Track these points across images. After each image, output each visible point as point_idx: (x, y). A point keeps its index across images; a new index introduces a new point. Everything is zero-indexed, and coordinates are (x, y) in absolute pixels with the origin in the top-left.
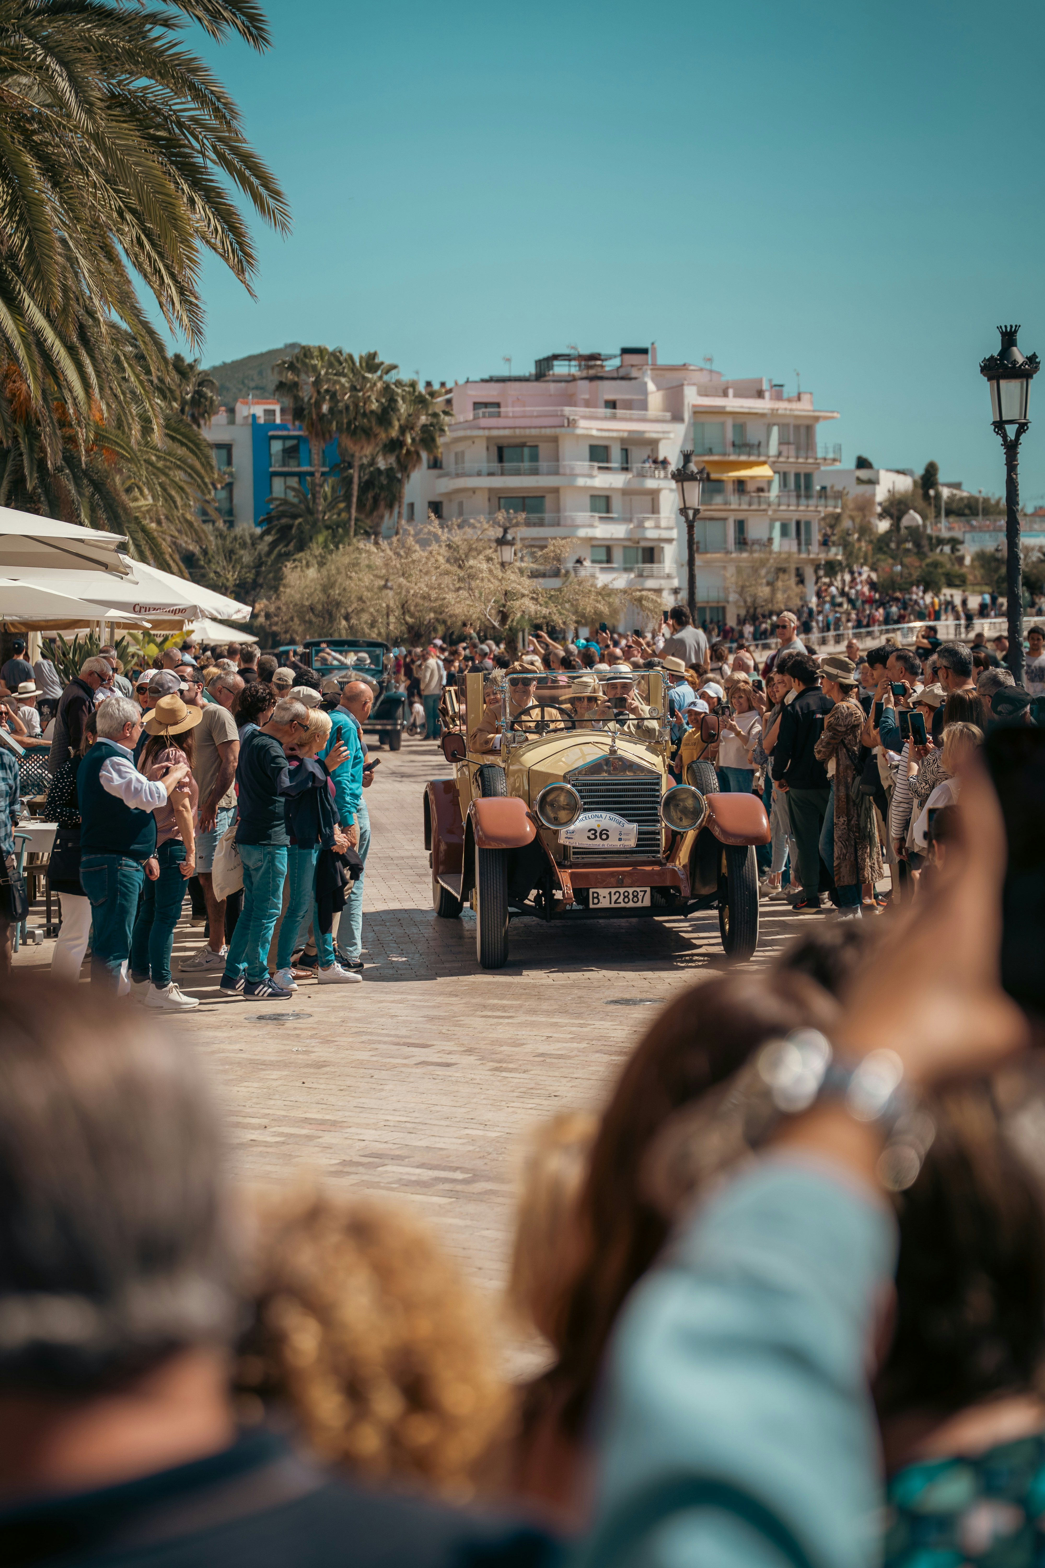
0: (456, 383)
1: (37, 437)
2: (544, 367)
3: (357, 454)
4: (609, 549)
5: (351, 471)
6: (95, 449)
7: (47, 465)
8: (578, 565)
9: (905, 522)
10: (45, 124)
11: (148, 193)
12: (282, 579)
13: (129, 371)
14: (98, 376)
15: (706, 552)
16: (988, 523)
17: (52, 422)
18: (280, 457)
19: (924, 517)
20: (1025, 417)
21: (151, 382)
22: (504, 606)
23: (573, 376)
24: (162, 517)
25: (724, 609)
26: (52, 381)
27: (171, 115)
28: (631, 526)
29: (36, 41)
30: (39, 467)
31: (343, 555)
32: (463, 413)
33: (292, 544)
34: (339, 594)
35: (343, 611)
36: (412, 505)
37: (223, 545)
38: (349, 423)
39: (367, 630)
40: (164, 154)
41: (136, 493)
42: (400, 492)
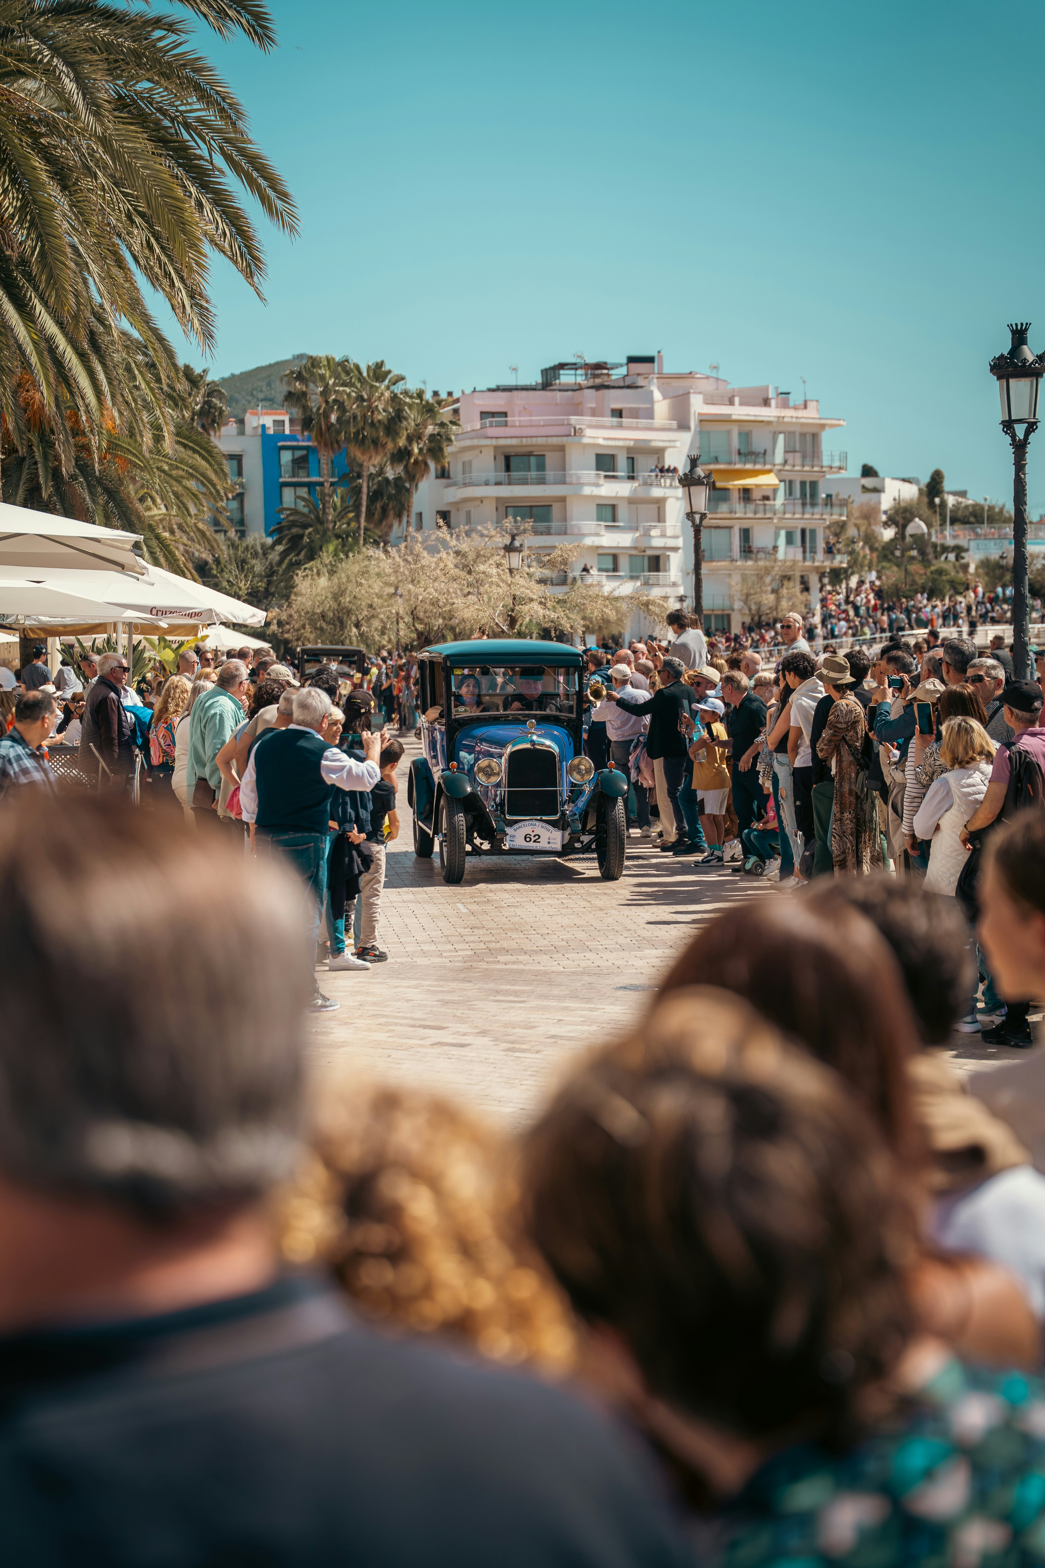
0: (463, 392)
1: (52, 445)
2: (550, 376)
3: (365, 464)
4: (615, 557)
5: (361, 481)
6: (109, 457)
7: (61, 472)
8: (585, 573)
9: (910, 530)
10: (53, 127)
11: (156, 197)
12: (293, 587)
13: (139, 377)
14: (110, 383)
15: (712, 561)
16: (993, 530)
17: (65, 430)
18: (290, 468)
19: (929, 525)
20: (1034, 416)
21: (162, 389)
22: (513, 611)
23: (579, 384)
24: (175, 527)
25: (729, 616)
26: (65, 390)
27: (177, 116)
28: (637, 535)
29: (43, 42)
30: (53, 475)
31: (353, 563)
32: (470, 422)
33: (303, 553)
34: (350, 602)
35: (353, 618)
36: (420, 515)
37: (236, 554)
38: (357, 433)
39: (377, 638)
40: (172, 157)
41: (149, 502)
42: (409, 502)
